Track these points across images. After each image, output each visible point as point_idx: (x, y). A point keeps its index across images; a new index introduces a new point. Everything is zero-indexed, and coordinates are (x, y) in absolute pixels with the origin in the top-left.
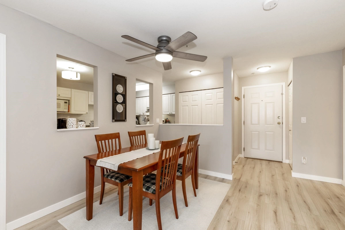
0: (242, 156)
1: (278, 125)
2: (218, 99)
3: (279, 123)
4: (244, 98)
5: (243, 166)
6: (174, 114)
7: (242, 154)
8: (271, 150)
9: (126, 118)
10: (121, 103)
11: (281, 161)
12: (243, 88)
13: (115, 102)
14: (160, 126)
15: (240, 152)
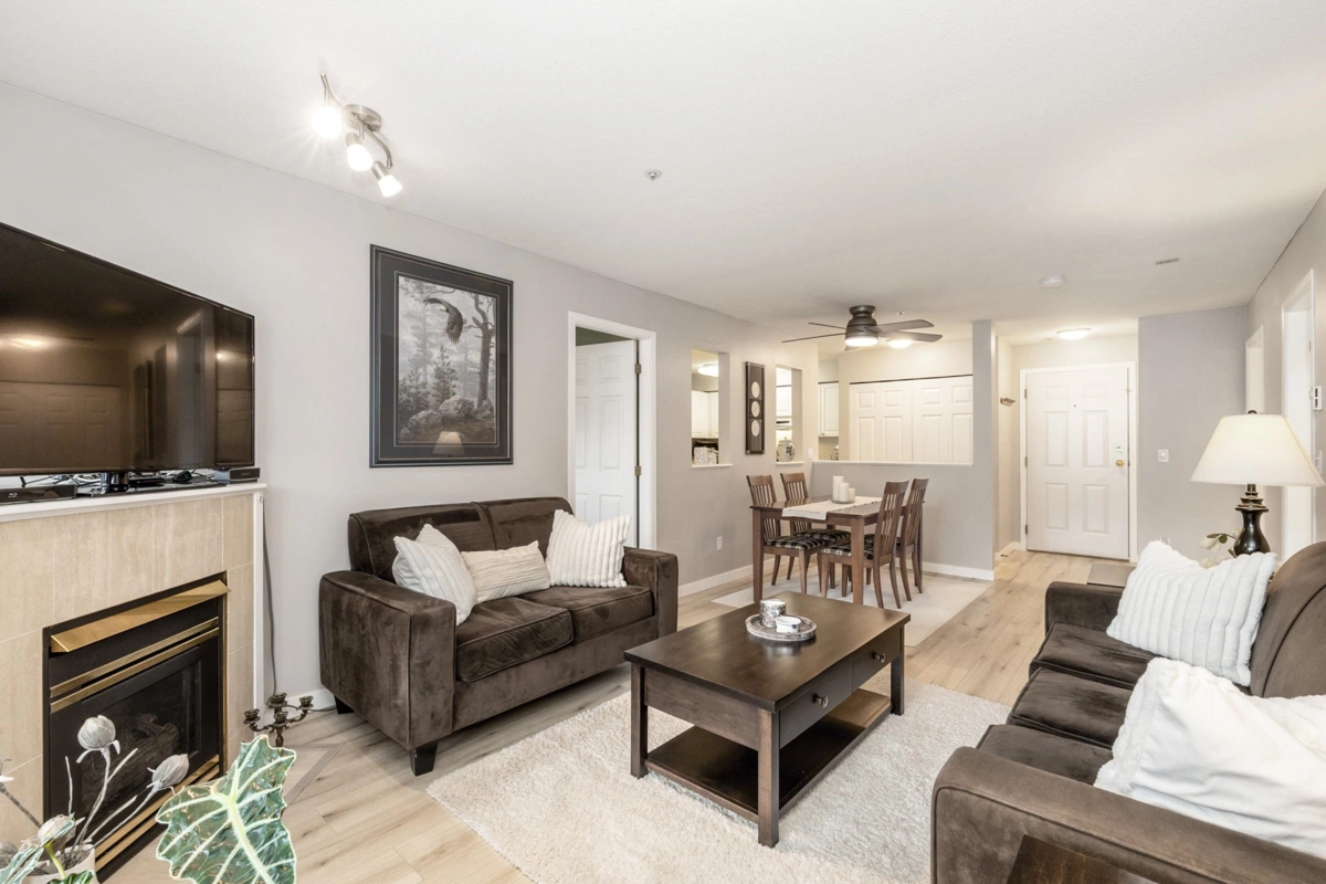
0: (1021, 546)
1: (1118, 468)
2: (957, 401)
3: (1119, 464)
4: (1026, 397)
5: (1022, 565)
6: (837, 438)
7: (1019, 541)
8: (1100, 532)
9: (763, 448)
10: (757, 418)
11: (1126, 557)
12: (1023, 373)
13: (749, 417)
14: (814, 465)
15: (1015, 537)
